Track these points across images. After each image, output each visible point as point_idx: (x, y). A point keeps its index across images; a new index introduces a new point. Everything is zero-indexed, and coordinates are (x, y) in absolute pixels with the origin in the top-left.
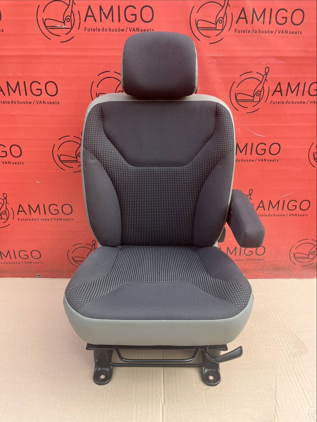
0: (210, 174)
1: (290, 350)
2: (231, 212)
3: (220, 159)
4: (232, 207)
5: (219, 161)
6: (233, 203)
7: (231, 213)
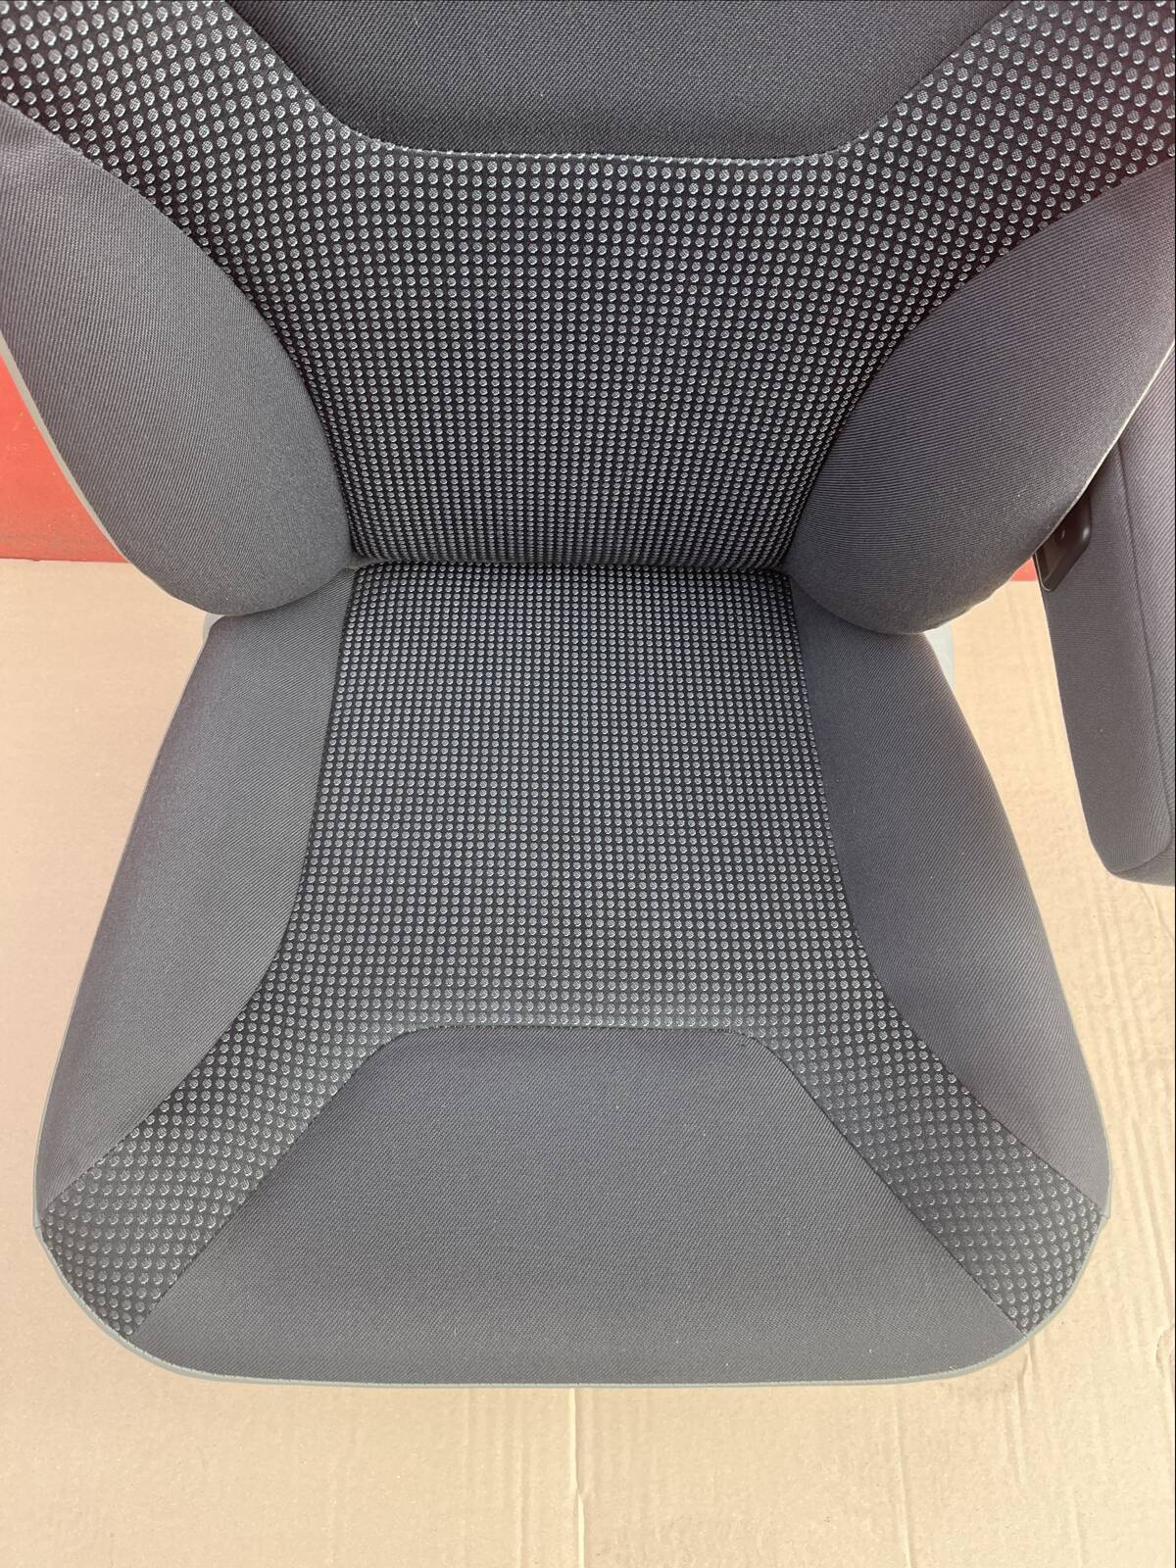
0: (1009, 248)
1: (1140, 1031)
2: (1086, 532)
3: (1142, 165)
4: (1098, 509)
5: (1125, 182)
6: (1122, 491)
7: (1079, 532)
